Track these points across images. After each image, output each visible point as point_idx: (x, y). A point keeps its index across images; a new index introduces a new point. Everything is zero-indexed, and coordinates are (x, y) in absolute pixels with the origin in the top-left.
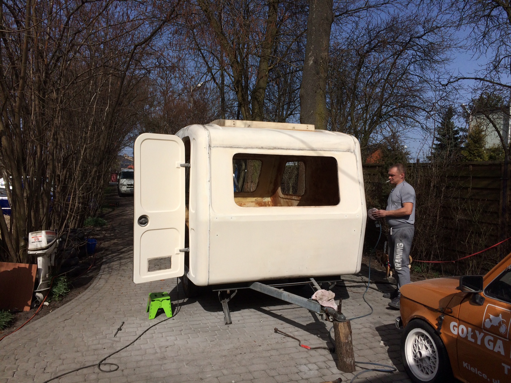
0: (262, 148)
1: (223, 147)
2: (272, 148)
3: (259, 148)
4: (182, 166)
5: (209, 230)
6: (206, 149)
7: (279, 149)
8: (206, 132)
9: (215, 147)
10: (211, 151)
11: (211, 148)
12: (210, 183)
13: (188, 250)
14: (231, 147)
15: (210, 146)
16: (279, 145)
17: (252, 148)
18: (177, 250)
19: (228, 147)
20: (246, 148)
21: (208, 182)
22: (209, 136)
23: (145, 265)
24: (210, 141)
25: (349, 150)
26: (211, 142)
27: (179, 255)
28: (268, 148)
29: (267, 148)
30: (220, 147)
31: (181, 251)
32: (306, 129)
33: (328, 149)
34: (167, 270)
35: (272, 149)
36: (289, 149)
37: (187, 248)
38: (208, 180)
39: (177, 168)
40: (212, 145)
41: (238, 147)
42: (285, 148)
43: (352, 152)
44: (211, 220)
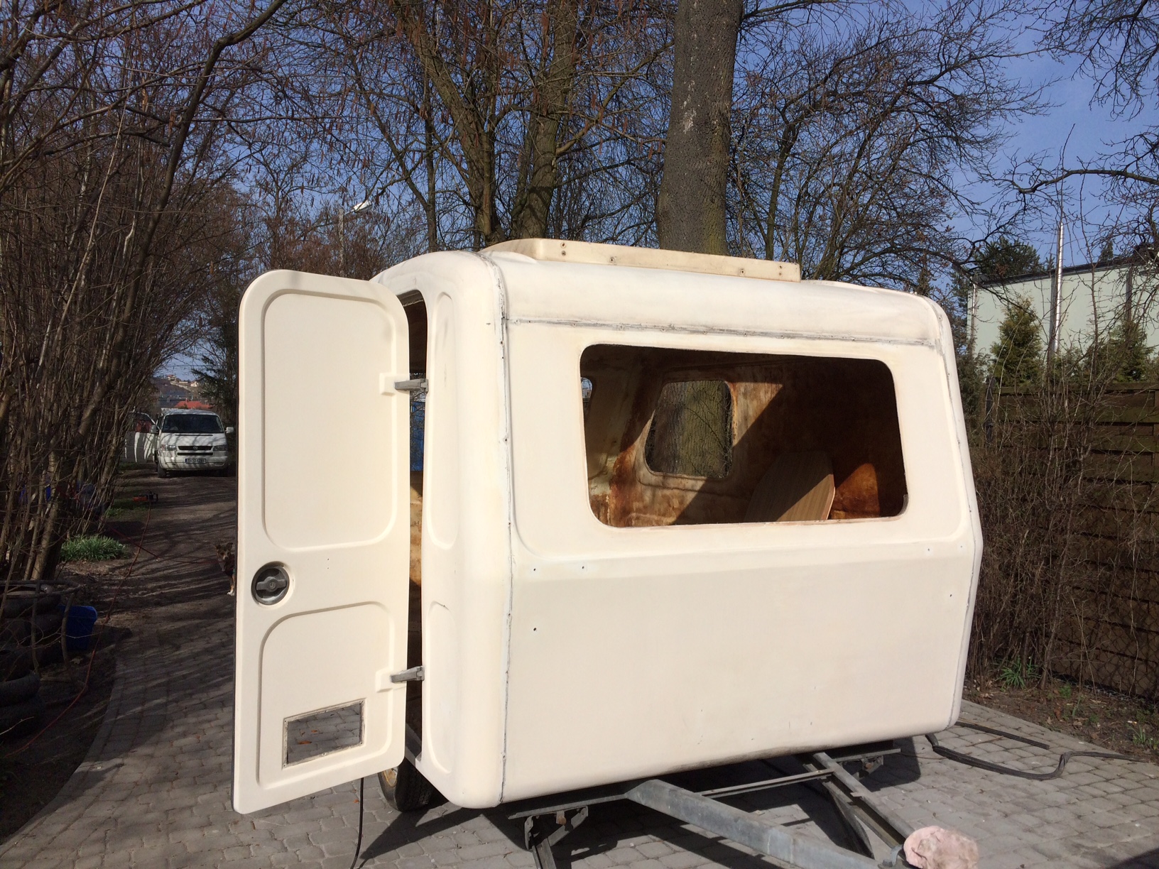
0: (671, 328)
1: (549, 322)
2: (702, 329)
3: (663, 329)
4: (400, 387)
5: (507, 610)
6: (492, 326)
7: (722, 331)
8: (491, 269)
9: (521, 321)
10: (511, 335)
11: (510, 326)
12: (509, 446)
13: (420, 674)
14: (574, 324)
15: (505, 318)
16: (721, 320)
17: (640, 327)
18: (381, 678)
19: (566, 324)
20: (622, 327)
21: (503, 443)
22: (502, 283)
23: (276, 741)
24: (506, 301)
25: (922, 341)
26: (508, 307)
27: (391, 694)
28: (690, 328)
29: (685, 329)
30: (540, 322)
31: (394, 679)
32: (778, 277)
33: (864, 337)
34: (350, 750)
35: (704, 333)
36: (753, 334)
37: (415, 669)
38: (503, 434)
39: (386, 394)
40: (513, 317)
41: (595, 325)
42: (740, 329)
43: (931, 347)
44: (516, 577)
